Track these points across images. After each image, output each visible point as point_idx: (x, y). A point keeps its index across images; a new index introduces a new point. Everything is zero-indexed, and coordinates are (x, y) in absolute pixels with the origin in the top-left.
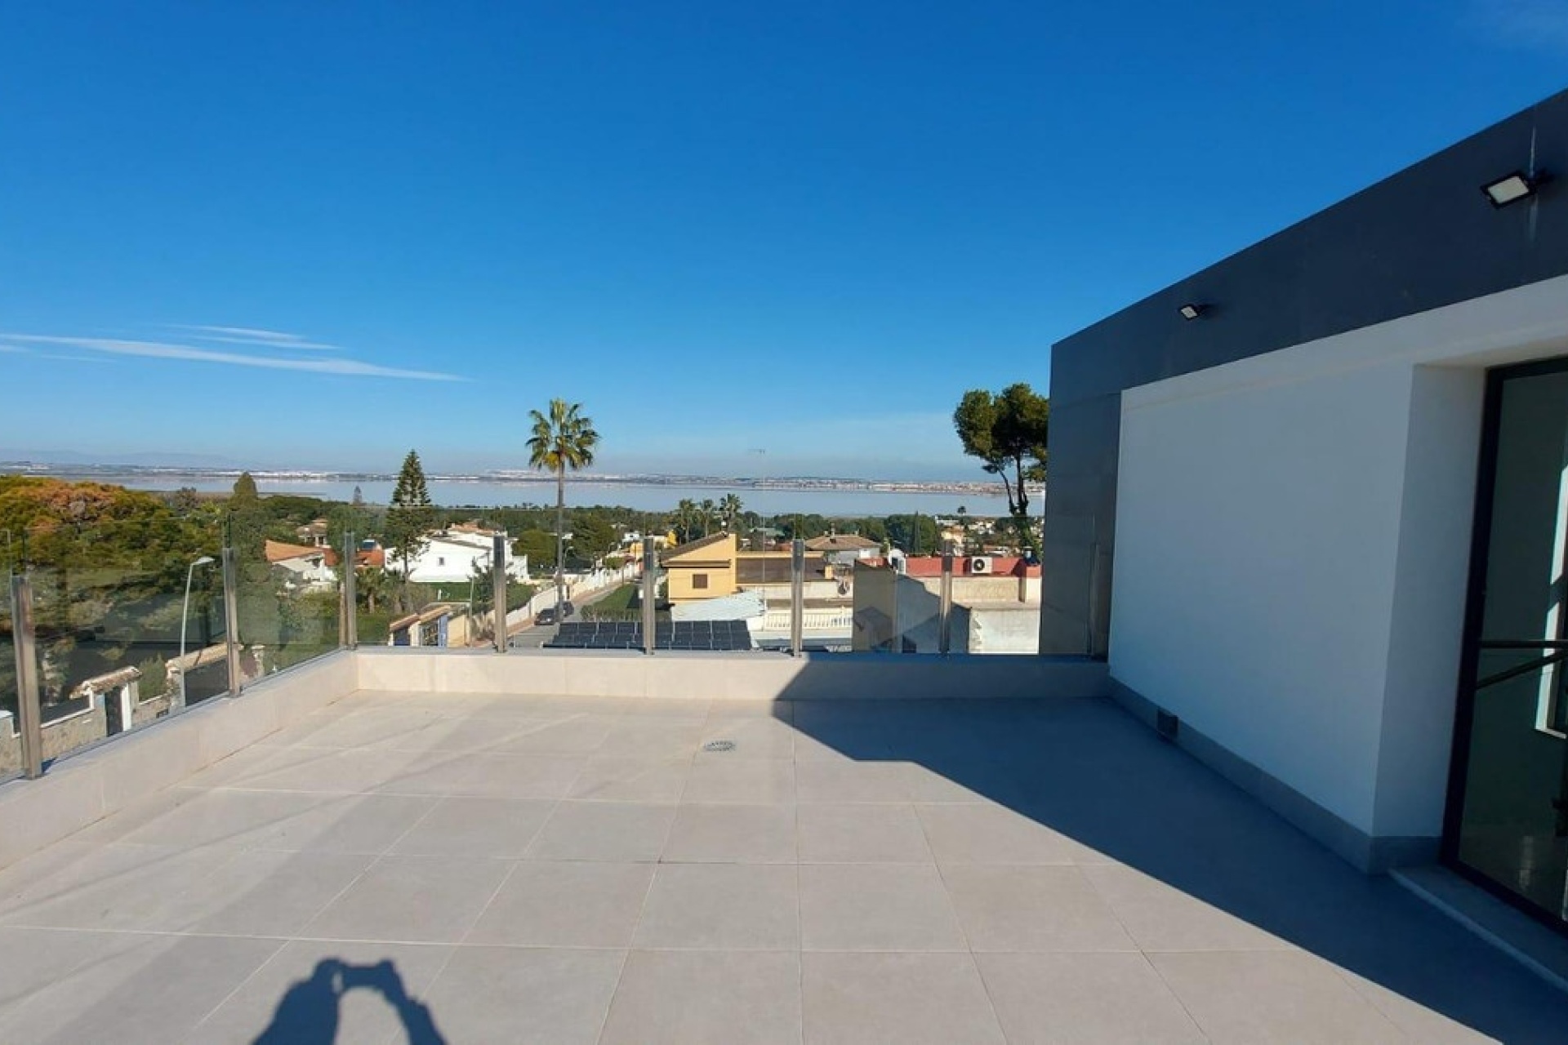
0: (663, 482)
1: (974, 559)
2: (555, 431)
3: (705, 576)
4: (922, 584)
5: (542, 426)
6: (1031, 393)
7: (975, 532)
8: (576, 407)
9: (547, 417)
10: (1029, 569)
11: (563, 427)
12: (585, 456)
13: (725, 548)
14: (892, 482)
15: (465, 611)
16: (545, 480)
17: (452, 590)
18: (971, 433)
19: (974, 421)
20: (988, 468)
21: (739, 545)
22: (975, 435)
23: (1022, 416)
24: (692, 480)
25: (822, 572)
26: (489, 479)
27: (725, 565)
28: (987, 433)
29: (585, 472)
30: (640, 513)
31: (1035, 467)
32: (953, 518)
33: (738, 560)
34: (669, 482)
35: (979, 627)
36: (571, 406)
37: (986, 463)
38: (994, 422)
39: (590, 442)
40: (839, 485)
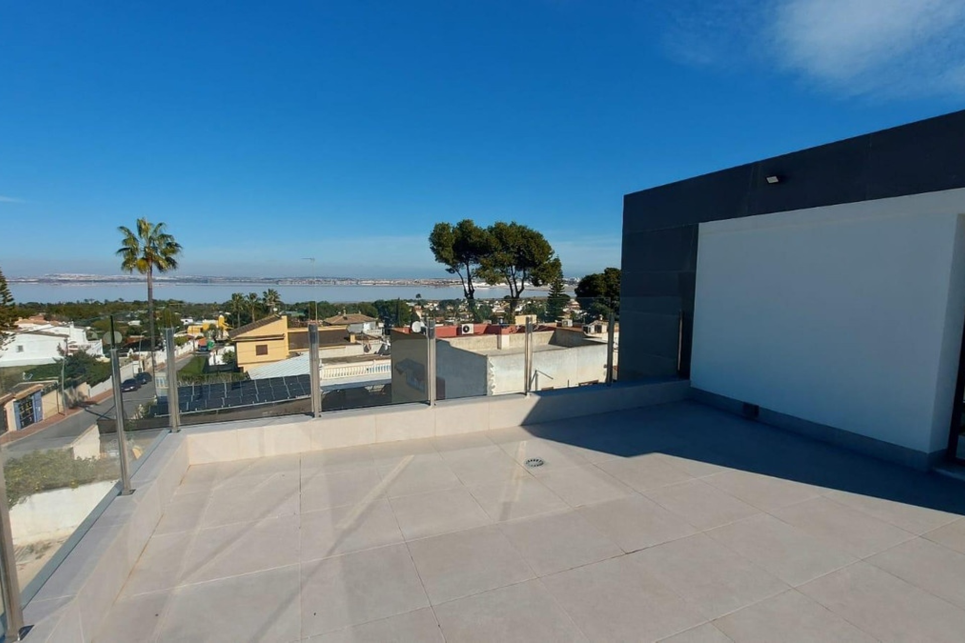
0: (206, 281)
1: (463, 326)
2: (142, 243)
3: (266, 346)
4: (448, 343)
5: (130, 239)
6: (475, 225)
7: (428, 309)
8: (161, 224)
9: (136, 233)
10: (503, 330)
11: (151, 239)
12: (172, 262)
13: (281, 326)
14: (373, 280)
15: (56, 387)
16: (102, 281)
17: (38, 372)
18: (440, 248)
19: (442, 241)
20: (449, 270)
21: (290, 325)
22: (442, 250)
23: (470, 239)
24: (230, 280)
25: (348, 339)
26: (49, 281)
27: (280, 338)
28: (450, 249)
29: (170, 274)
30: (190, 305)
31: (479, 269)
32: (414, 301)
33: (289, 333)
34: (211, 281)
35: (492, 366)
36: (156, 224)
37: (449, 267)
38: (454, 241)
39: (174, 252)
40: (338, 283)
